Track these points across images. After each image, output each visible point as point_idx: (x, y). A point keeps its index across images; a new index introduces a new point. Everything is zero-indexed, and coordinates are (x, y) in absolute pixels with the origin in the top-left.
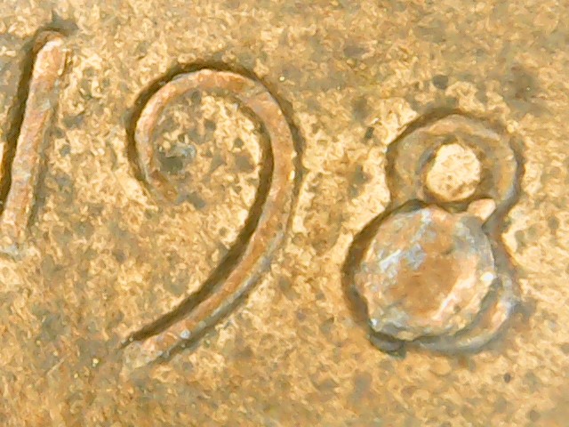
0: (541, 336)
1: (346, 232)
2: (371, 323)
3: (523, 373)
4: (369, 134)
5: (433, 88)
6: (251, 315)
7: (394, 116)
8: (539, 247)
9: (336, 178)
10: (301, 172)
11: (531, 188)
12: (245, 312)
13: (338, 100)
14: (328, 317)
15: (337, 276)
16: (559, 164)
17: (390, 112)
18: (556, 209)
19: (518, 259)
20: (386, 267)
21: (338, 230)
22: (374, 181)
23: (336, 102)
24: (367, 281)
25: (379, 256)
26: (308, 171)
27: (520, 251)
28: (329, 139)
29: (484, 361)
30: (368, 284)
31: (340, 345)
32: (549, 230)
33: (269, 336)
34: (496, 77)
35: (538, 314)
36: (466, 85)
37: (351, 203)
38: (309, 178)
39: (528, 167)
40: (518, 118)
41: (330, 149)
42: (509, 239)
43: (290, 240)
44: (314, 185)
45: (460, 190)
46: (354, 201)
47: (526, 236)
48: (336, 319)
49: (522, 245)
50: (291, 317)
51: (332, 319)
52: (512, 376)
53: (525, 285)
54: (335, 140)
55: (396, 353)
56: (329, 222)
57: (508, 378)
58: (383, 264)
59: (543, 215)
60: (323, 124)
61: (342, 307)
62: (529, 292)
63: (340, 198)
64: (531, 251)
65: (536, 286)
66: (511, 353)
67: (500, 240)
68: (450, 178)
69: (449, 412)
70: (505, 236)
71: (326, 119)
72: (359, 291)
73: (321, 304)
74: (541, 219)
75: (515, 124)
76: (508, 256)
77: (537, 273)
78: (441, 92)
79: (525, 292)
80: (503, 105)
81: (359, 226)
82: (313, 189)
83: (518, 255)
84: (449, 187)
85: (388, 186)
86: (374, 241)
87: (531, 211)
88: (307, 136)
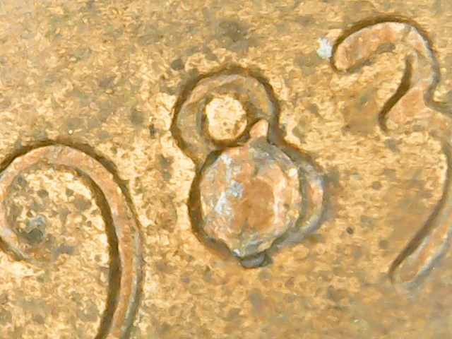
0: (354, 188)
1: (179, 205)
2: (235, 253)
3: (358, 222)
4: (153, 130)
5: (175, 73)
6: (151, 301)
7: (161, 107)
8: (314, 130)
9: (150, 173)
10: (123, 185)
11: (284, 95)
12: (147, 302)
13: (117, 121)
14: (204, 268)
15: (193, 238)
16: (292, 68)
17: (157, 107)
18: (309, 98)
19: (305, 148)
20: (221, 209)
21: (174, 206)
22: (176, 159)
23: (116, 124)
24: (214, 227)
25: (212, 205)
26: (127, 181)
27: (303, 142)
28: (128, 151)
29: (327, 230)
30: (216, 228)
31: (224, 282)
32: (314, 115)
33: (174, 307)
34: (212, 37)
35: (343, 175)
36: (196, 56)
37: (171, 184)
38: (131, 185)
39: (272, 83)
40: (244, 55)
41: (132, 158)
42: (291, 138)
43: (145, 234)
44: (138, 187)
45: (237, 127)
46: (171, 181)
47: (301, 130)
48: (210, 267)
49: (302, 137)
50: (179, 285)
51: (208, 269)
52: (352, 228)
53: (321, 162)
54: (133, 149)
55: (265, 263)
56: (164, 206)
57: (350, 231)
58: (218, 209)
59: (303, 108)
60: (117, 144)
61: (209, 256)
62: (327, 165)
63: (161, 185)
64: (310, 137)
65: (328, 158)
66: (341, 213)
67: (285, 143)
68: (225, 124)
69: (326, 279)
70: (286, 138)
71: (116, 139)
72: (214, 237)
73: (194, 263)
74: (303, 111)
75: (245, 60)
76: (297, 150)
77: (324, 149)
78: (182, 71)
79: (325, 167)
80: (229, 53)
81: (186, 196)
82: (139, 191)
83: (304, 145)
84: (228, 130)
85: (188, 156)
86: (202, 198)
87: (293, 110)
88: (112, 159)
